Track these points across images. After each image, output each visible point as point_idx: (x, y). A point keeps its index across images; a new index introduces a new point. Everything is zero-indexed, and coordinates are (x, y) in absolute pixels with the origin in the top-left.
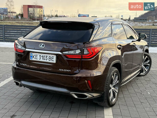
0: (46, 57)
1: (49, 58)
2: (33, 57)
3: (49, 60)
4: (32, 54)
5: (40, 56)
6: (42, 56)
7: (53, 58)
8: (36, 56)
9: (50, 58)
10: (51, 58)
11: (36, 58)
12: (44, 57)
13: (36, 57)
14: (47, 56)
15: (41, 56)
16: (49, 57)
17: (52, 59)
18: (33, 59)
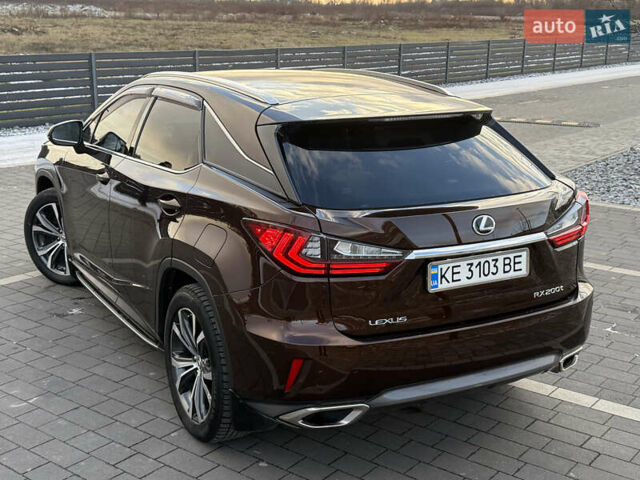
0: (492, 264)
1: (505, 265)
2: (443, 276)
3: (505, 272)
4: (436, 266)
5: (472, 264)
6: (479, 264)
7: (517, 260)
8: (456, 270)
9: (509, 264)
10: (512, 264)
11: (456, 277)
12: (487, 264)
13: (453, 273)
14: (496, 260)
15: (476, 262)
16: (505, 259)
17: (515, 263)
18: (444, 286)
